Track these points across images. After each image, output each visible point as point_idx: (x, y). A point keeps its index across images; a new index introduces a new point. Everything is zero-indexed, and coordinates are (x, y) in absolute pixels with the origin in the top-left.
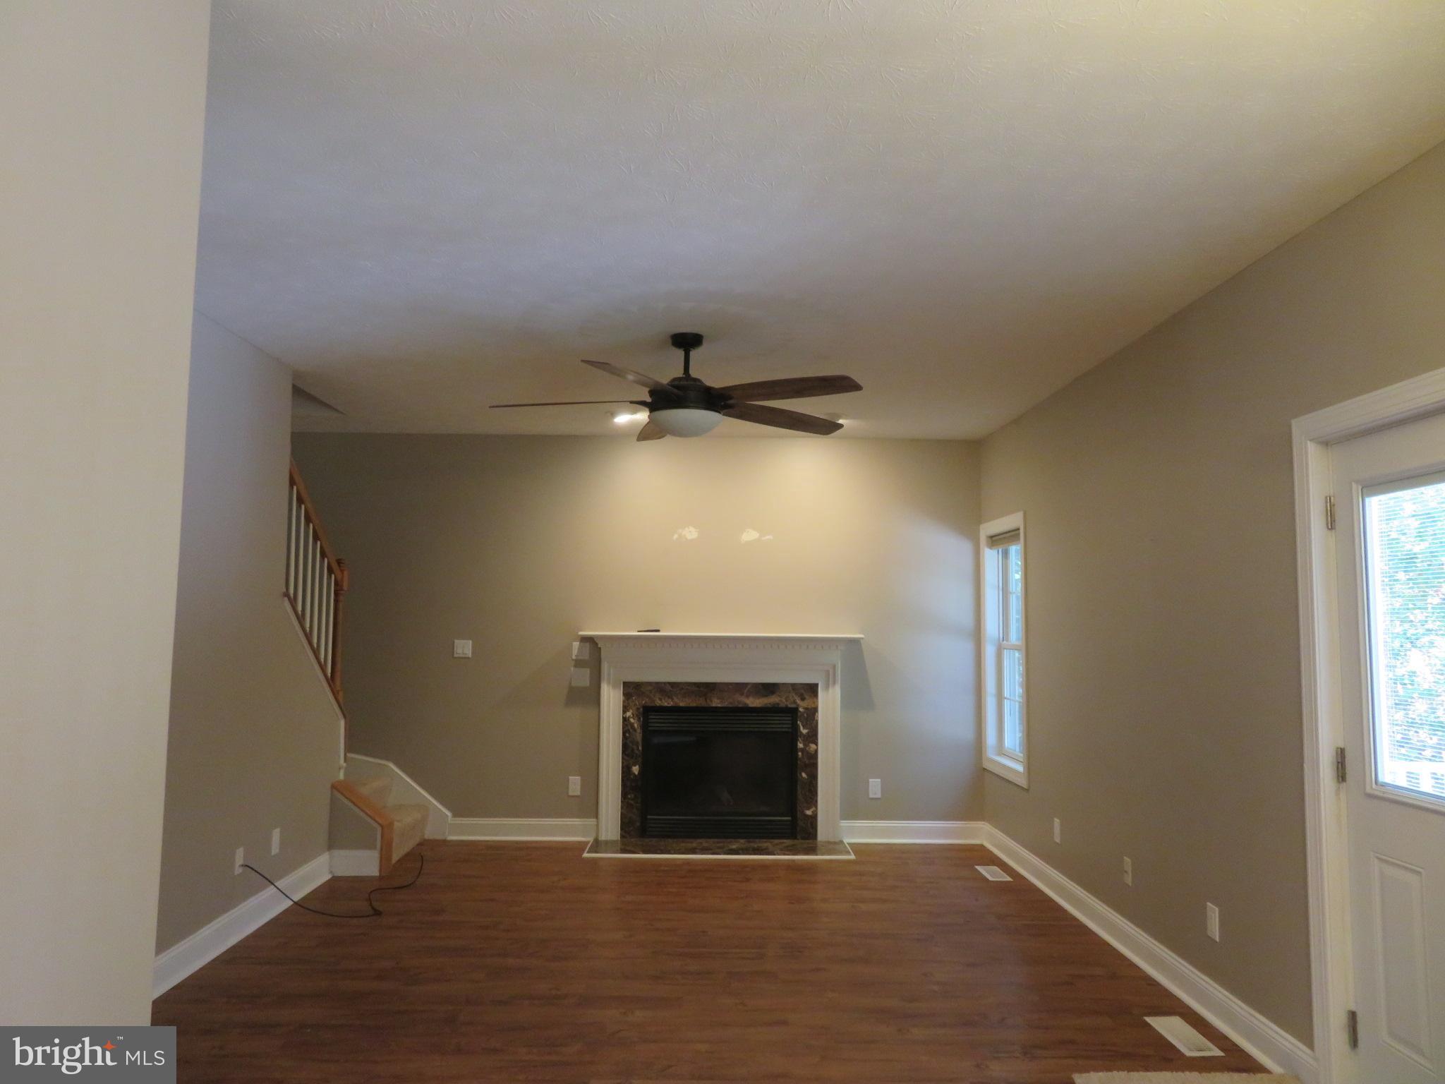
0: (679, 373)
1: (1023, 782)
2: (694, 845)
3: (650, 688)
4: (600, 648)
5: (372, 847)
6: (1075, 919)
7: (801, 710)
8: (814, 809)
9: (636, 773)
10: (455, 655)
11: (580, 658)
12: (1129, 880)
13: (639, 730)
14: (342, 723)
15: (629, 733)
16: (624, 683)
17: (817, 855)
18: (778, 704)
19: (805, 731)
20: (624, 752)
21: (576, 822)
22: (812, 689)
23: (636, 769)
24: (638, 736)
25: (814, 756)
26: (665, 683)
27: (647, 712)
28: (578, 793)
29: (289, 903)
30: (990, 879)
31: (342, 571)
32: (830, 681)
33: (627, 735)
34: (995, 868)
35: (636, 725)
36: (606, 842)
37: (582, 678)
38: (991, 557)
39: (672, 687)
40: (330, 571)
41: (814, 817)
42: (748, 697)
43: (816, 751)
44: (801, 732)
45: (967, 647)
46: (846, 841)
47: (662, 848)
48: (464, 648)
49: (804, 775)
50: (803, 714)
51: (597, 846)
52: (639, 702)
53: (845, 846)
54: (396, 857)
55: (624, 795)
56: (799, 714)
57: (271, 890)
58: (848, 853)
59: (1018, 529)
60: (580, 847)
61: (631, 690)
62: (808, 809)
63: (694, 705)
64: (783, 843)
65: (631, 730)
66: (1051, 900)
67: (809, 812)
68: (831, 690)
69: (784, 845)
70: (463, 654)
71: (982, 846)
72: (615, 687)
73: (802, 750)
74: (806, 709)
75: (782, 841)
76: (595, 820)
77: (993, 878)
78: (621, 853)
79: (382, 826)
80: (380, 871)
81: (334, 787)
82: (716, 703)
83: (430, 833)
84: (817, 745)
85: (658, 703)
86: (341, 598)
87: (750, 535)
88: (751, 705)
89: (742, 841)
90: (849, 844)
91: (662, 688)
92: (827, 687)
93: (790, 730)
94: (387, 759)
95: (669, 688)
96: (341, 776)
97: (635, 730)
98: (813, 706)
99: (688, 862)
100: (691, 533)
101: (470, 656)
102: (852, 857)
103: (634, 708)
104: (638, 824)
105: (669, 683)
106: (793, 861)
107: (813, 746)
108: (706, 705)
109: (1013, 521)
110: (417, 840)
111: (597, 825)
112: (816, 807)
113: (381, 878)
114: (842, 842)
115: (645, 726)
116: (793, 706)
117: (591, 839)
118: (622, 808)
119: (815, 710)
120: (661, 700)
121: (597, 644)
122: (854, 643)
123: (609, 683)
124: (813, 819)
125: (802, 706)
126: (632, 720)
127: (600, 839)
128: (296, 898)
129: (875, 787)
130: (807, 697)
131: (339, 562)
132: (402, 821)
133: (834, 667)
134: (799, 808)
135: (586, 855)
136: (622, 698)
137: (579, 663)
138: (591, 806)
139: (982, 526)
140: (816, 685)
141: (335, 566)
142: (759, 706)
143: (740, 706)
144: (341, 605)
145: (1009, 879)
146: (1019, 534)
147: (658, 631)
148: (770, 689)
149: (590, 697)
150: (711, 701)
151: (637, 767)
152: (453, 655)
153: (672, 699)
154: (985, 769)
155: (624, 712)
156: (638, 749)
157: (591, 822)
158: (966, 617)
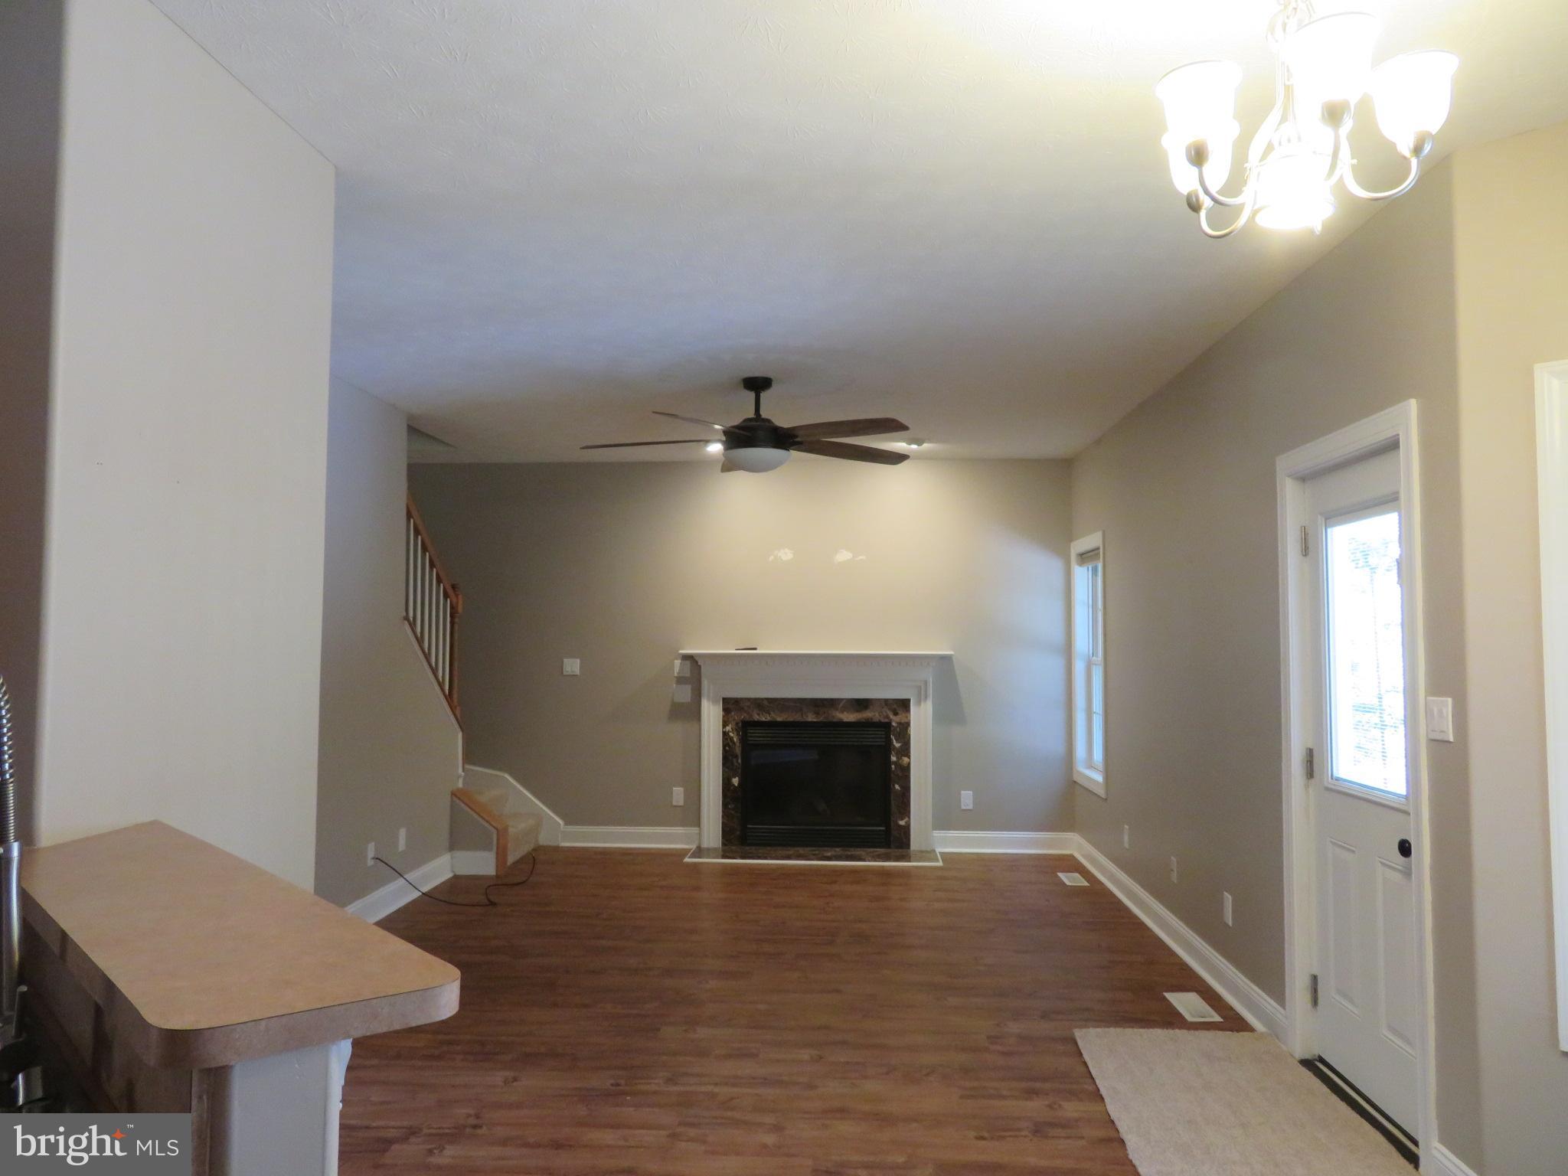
1: (1101, 792)
2: (791, 852)
3: (748, 704)
4: (700, 666)
5: (490, 850)
6: (1135, 917)
7: (894, 724)
8: (907, 819)
9: (736, 785)
10: (565, 673)
11: (681, 675)
12: (1174, 877)
13: (738, 744)
14: (460, 735)
15: (729, 746)
16: (724, 699)
17: (910, 861)
18: (872, 719)
19: (897, 745)
20: (724, 764)
21: (679, 830)
22: (904, 705)
23: (735, 781)
24: (738, 750)
25: (906, 769)
26: (762, 699)
27: (745, 727)
28: (681, 803)
29: (416, 895)
30: (1068, 883)
31: (457, 596)
32: (922, 697)
33: (727, 748)
34: (1077, 875)
35: (735, 739)
36: (708, 849)
37: (684, 694)
38: (1082, 576)
39: (770, 703)
40: (446, 596)
41: (907, 828)
42: (843, 712)
43: (909, 764)
44: (894, 745)
45: (1056, 664)
46: (938, 850)
47: (760, 855)
48: (572, 666)
49: (897, 787)
50: (895, 728)
51: (699, 852)
52: (737, 717)
53: (936, 855)
54: (511, 860)
55: (725, 805)
56: (892, 729)
57: (401, 882)
58: (937, 861)
59: (1098, 549)
60: (683, 853)
61: (730, 706)
62: (902, 820)
63: (792, 720)
65: (731, 744)
66: (1119, 902)
67: (902, 823)
68: (922, 704)
69: (877, 853)
70: (573, 672)
71: (1072, 857)
72: (715, 702)
73: (895, 763)
74: (900, 724)
75: (875, 850)
76: (698, 829)
77: (1071, 882)
78: (722, 858)
79: (497, 829)
80: (497, 871)
81: (453, 794)
82: (811, 718)
83: (544, 839)
84: (909, 757)
85: (756, 717)
86: (457, 620)
87: (843, 556)
88: (845, 720)
89: (838, 849)
90: (940, 853)
91: (759, 704)
92: (919, 703)
93: (883, 744)
94: (500, 769)
95: (766, 703)
96: (460, 785)
97: (734, 743)
98: (906, 721)
99: (783, 867)
100: (786, 555)
101: (578, 674)
102: (940, 864)
103: (734, 723)
104: (738, 833)
105: (767, 699)
106: (883, 867)
107: (906, 759)
108: (803, 720)
109: (1091, 541)
110: (532, 846)
111: (700, 834)
112: (909, 818)
113: (497, 876)
114: (934, 851)
115: (743, 740)
116: (886, 720)
117: (693, 847)
118: (723, 817)
119: (908, 724)
120: (758, 714)
121: (697, 662)
122: (945, 659)
123: (709, 700)
124: (906, 830)
125: (895, 721)
126: (731, 735)
127: (702, 846)
128: (425, 889)
129: (967, 799)
130: (899, 712)
131: (454, 587)
132: (516, 828)
133: (926, 683)
134: (892, 819)
135: (687, 860)
136: (721, 713)
137: (681, 680)
138: (691, 815)
139: (1072, 544)
140: (909, 700)
141: (450, 591)
142: (853, 720)
143: (835, 720)
144: (456, 627)
145: (1086, 884)
146: (1099, 553)
147: (755, 649)
148: (862, 704)
149: (691, 712)
150: (807, 716)
151: (737, 779)
152: (562, 673)
153: (770, 714)
154: (1075, 782)
155: (724, 726)
156: (737, 762)
157: (694, 830)
158: (1057, 633)
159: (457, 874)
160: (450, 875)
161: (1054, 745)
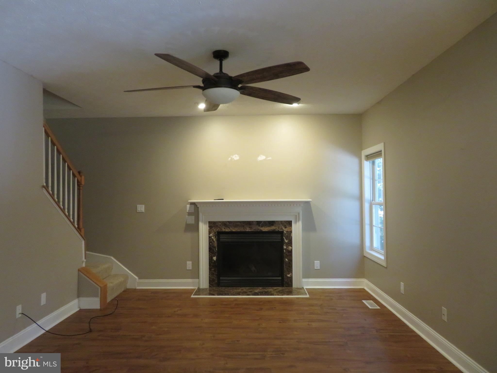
0: (218, 71)
1: (384, 264)
2: (240, 290)
3: (220, 224)
4: (198, 207)
5: (96, 296)
7: (285, 232)
8: (291, 274)
9: (215, 260)
10: (138, 211)
11: (190, 211)
12: (445, 318)
13: (216, 242)
14: (83, 242)
15: (212, 243)
16: (209, 222)
17: (292, 295)
18: (275, 230)
19: (286, 241)
20: (209, 251)
21: (190, 280)
22: (289, 223)
23: (215, 258)
24: (216, 245)
25: (291, 252)
26: (226, 222)
27: (219, 234)
28: (191, 268)
29: (43, 332)
30: (370, 308)
31: (81, 176)
32: (297, 219)
33: (211, 244)
34: (371, 301)
35: (214, 240)
36: (203, 289)
37: (191, 220)
38: (367, 165)
39: (229, 223)
40: (74, 176)
41: (291, 277)
42: (262, 227)
43: (292, 250)
44: (285, 241)
45: (356, 204)
46: (305, 287)
47: (226, 292)
48: (141, 208)
49: (286, 260)
50: (285, 234)
51: (199, 291)
52: (215, 230)
53: (305, 291)
54: (109, 299)
55: (210, 269)
56: (284, 234)
57: (34, 325)
58: (306, 294)
59: (381, 151)
60: (190, 292)
61: (212, 225)
62: (289, 274)
63: (239, 231)
64: (278, 289)
65: (212, 242)
66: (400, 320)
67: (289, 276)
68: (297, 223)
69: (278, 290)
70: (141, 211)
71: (364, 289)
72: (205, 223)
73: (286, 249)
74: (287, 232)
75: (277, 288)
76: (198, 280)
77: (371, 307)
78: (209, 295)
79: (101, 287)
80: (101, 306)
81: (79, 270)
82: (248, 230)
83: (129, 286)
84: (292, 247)
85: (224, 230)
86: (81, 188)
87: (261, 158)
88: (263, 231)
89: (261, 288)
90: (306, 289)
91: (225, 224)
92: (296, 222)
93: (280, 241)
94: (109, 255)
95: (228, 223)
96: (84, 265)
97: (214, 242)
98: (290, 230)
99: (236, 300)
100: (236, 157)
101: (144, 212)
102: (308, 296)
103: (214, 232)
104: (216, 281)
105: (228, 222)
106: (282, 298)
107: (290, 247)
108: (244, 231)
109: (379, 147)
110: (123, 290)
111: (199, 282)
112: (292, 273)
113: (100, 310)
114: (303, 288)
115: (218, 240)
116: (282, 230)
117: (196, 288)
118: (209, 274)
119: (291, 232)
120: (225, 229)
121: (197, 206)
122: (307, 203)
123: (202, 222)
124: (291, 278)
125: (285, 230)
126: (213, 238)
127: (200, 288)
128: (47, 329)
129: (317, 264)
130: (287, 227)
131: (79, 173)
132: (111, 283)
133: (299, 214)
134: (284, 274)
135: (192, 296)
136: (208, 228)
137: (190, 214)
138: (195, 274)
139: (362, 151)
140: (291, 221)
141: (77, 174)
142: (267, 231)
143: (259, 231)
144: (81, 191)
145: (378, 308)
146: (381, 153)
147: (223, 199)
148: (271, 223)
149: (195, 228)
150: (246, 229)
151: (215, 257)
152: (137, 211)
153: (230, 228)
154: (365, 256)
155: (209, 234)
156: (215, 250)
157: (197, 280)
158: (355, 190)
159: (82, 308)
160: (78, 309)
161: (354, 239)
